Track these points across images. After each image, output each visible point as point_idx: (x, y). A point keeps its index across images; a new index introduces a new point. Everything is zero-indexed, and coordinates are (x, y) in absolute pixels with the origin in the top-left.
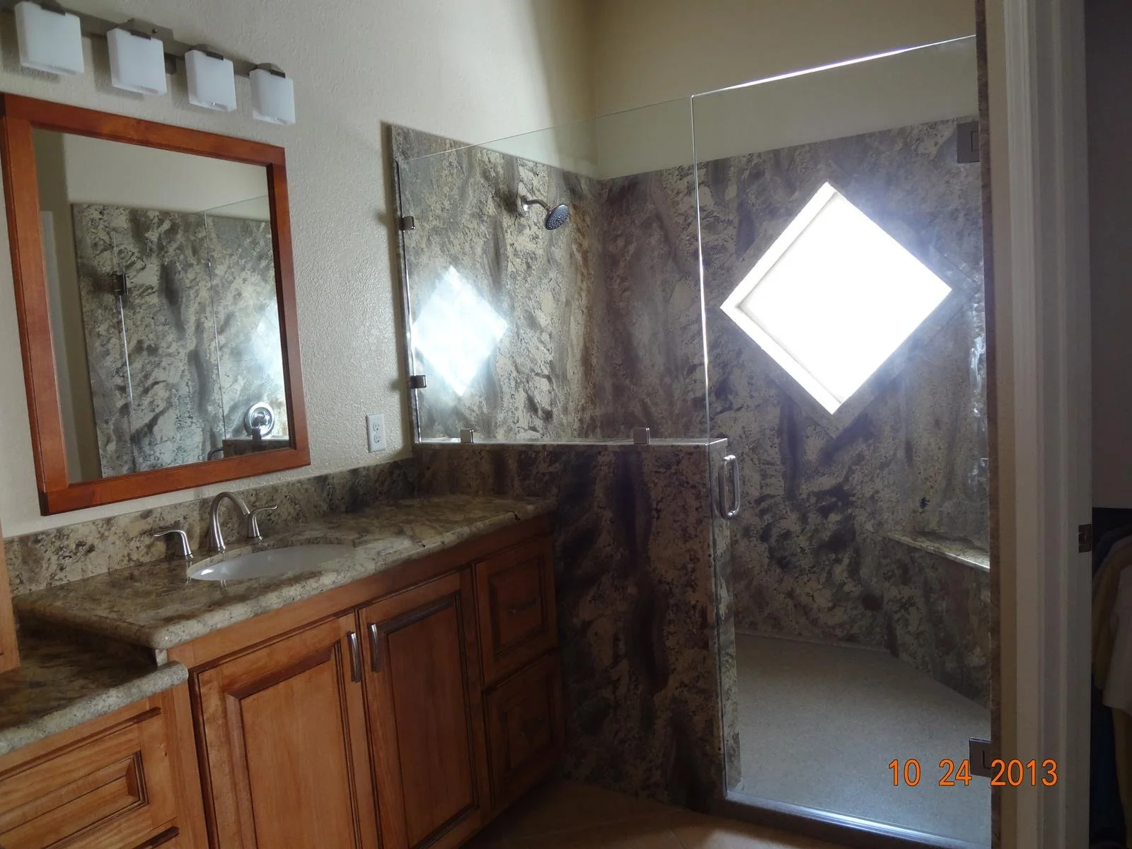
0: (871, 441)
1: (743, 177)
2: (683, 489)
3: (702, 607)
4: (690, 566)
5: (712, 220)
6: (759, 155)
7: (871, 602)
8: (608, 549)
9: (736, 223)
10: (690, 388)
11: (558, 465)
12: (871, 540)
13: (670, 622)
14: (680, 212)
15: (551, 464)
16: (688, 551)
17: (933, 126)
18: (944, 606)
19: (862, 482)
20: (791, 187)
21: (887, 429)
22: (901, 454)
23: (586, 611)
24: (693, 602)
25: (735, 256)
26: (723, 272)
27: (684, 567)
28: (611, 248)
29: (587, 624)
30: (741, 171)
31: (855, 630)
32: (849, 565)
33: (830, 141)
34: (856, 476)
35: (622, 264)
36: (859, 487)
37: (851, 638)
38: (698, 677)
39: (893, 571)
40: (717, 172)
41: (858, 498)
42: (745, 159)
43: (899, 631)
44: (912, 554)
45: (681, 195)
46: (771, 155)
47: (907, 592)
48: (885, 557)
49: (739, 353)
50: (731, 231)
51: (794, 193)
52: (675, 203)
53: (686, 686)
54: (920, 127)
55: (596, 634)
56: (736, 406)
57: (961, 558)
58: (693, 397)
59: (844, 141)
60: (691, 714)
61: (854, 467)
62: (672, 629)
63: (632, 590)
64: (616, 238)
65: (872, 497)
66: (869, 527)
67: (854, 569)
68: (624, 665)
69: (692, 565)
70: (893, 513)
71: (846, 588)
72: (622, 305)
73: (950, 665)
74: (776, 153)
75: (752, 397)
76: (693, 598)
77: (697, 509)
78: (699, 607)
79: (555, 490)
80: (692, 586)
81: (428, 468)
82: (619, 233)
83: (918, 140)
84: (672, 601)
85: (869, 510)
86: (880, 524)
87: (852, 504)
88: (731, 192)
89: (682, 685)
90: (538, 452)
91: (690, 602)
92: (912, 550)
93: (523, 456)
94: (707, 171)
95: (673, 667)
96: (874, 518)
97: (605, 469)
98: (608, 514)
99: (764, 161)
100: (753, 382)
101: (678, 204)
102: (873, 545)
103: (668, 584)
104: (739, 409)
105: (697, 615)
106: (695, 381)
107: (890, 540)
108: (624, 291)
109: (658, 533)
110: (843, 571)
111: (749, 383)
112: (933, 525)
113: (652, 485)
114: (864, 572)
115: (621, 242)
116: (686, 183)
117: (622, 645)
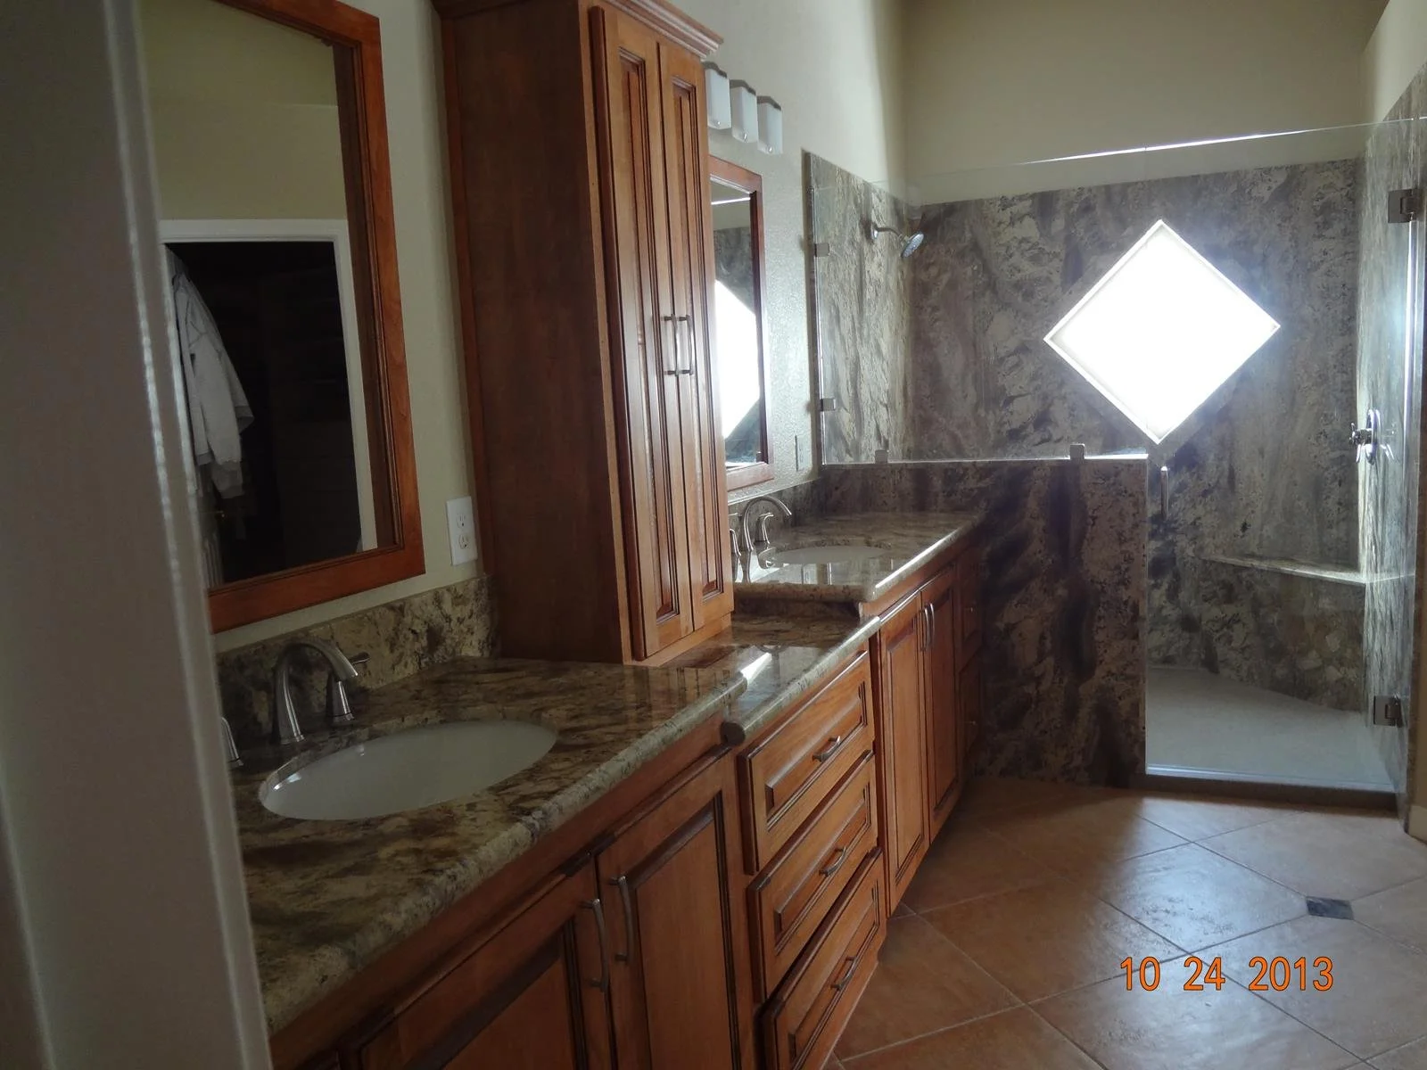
0: (1194, 470)
1: (1072, 209)
2: (1120, 498)
3: (1134, 603)
4: (1124, 567)
5: (1036, 251)
6: (1090, 190)
7: (1189, 623)
8: (1039, 556)
9: (1063, 256)
10: (1005, 420)
11: (988, 480)
12: (1191, 564)
13: (1100, 618)
14: (1001, 242)
15: (981, 479)
16: (1122, 552)
17: (1268, 171)
18: (1276, 618)
19: (1184, 509)
20: (1122, 223)
21: (1212, 457)
22: (1224, 482)
23: (1010, 614)
24: (1125, 598)
25: (1060, 289)
26: (1046, 304)
27: (1118, 567)
28: (923, 276)
29: (1010, 628)
30: (1070, 204)
31: (1172, 652)
32: (1168, 590)
33: (1165, 181)
34: (1178, 503)
35: (934, 294)
36: (1181, 514)
37: (1167, 660)
38: (1127, 665)
39: (1215, 592)
40: (1044, 204)
41: (1180, 525)
42: (1075, 193)
43: (1221, 649)
44: (1239, 574)
45: (1003, 225)
46: (1103, 190)
47: (1230, 610)
48: (1204, 580)
49: (1062, 384)
50: (1057, 263)
51: (1125, 229)
52: (997, 234)
53: (1113, 674)
54: (1255, 172)
55: (1020, 635)
56: (1055, 437)
57: (1297, 571)
58: (1009, 428)
59: (1180, 181)
60: (1117, 699)
61: (1177, 495)
62: (1102, 624)
63: (1061, 592)
64: (928, 267)
65: (1194, 523)
66: (1190, 552)
67: (1173, 594)
68: (1050, 661)
69: (1126, 566)
70: (1214, 538)
71: (1164, 612)
72: (932, 335)
73: (1281, 672)
74: (1108, 188)
75: (1073, 428)
76: (1124, 594)
77: (1134, 515)
78: (1130, 603)
79: (983, 504)
80: (1125, 584)
81: (837, 488)
82: (932, 261)
83: (1253, 183)
84: (1102, 599)
85: (1190, 536)
86: (1201, 549)
87: (1174, 530)
88: (1059, 224)
89: (1109, 673)
90: (967, 469)
91: (1122, 599)
92: (1238, 569)
93: (949, 473)
94: (1033, 202)
95: (1101, 658)
96: (1195, 543)
97: (1039, 482)
98: (1041, 523)
99: (1095, 196)
100: (1075, 413)
101: (999, 233)
102: (1193, 569)
103: (1101, 583)
104: (1059, 441)
105: (1128, 610)
106: (1012, 413)
107: (1212, 562)
108: (936, 320)
109: (1092, 538)
110: (1161, 596)
111: (1070, 415)
112: (1254, 548)
113: (1089, 495)
114: (1183, 596)
115: (933, 271)
116: (1010, 214)
117: (1048, 644)
